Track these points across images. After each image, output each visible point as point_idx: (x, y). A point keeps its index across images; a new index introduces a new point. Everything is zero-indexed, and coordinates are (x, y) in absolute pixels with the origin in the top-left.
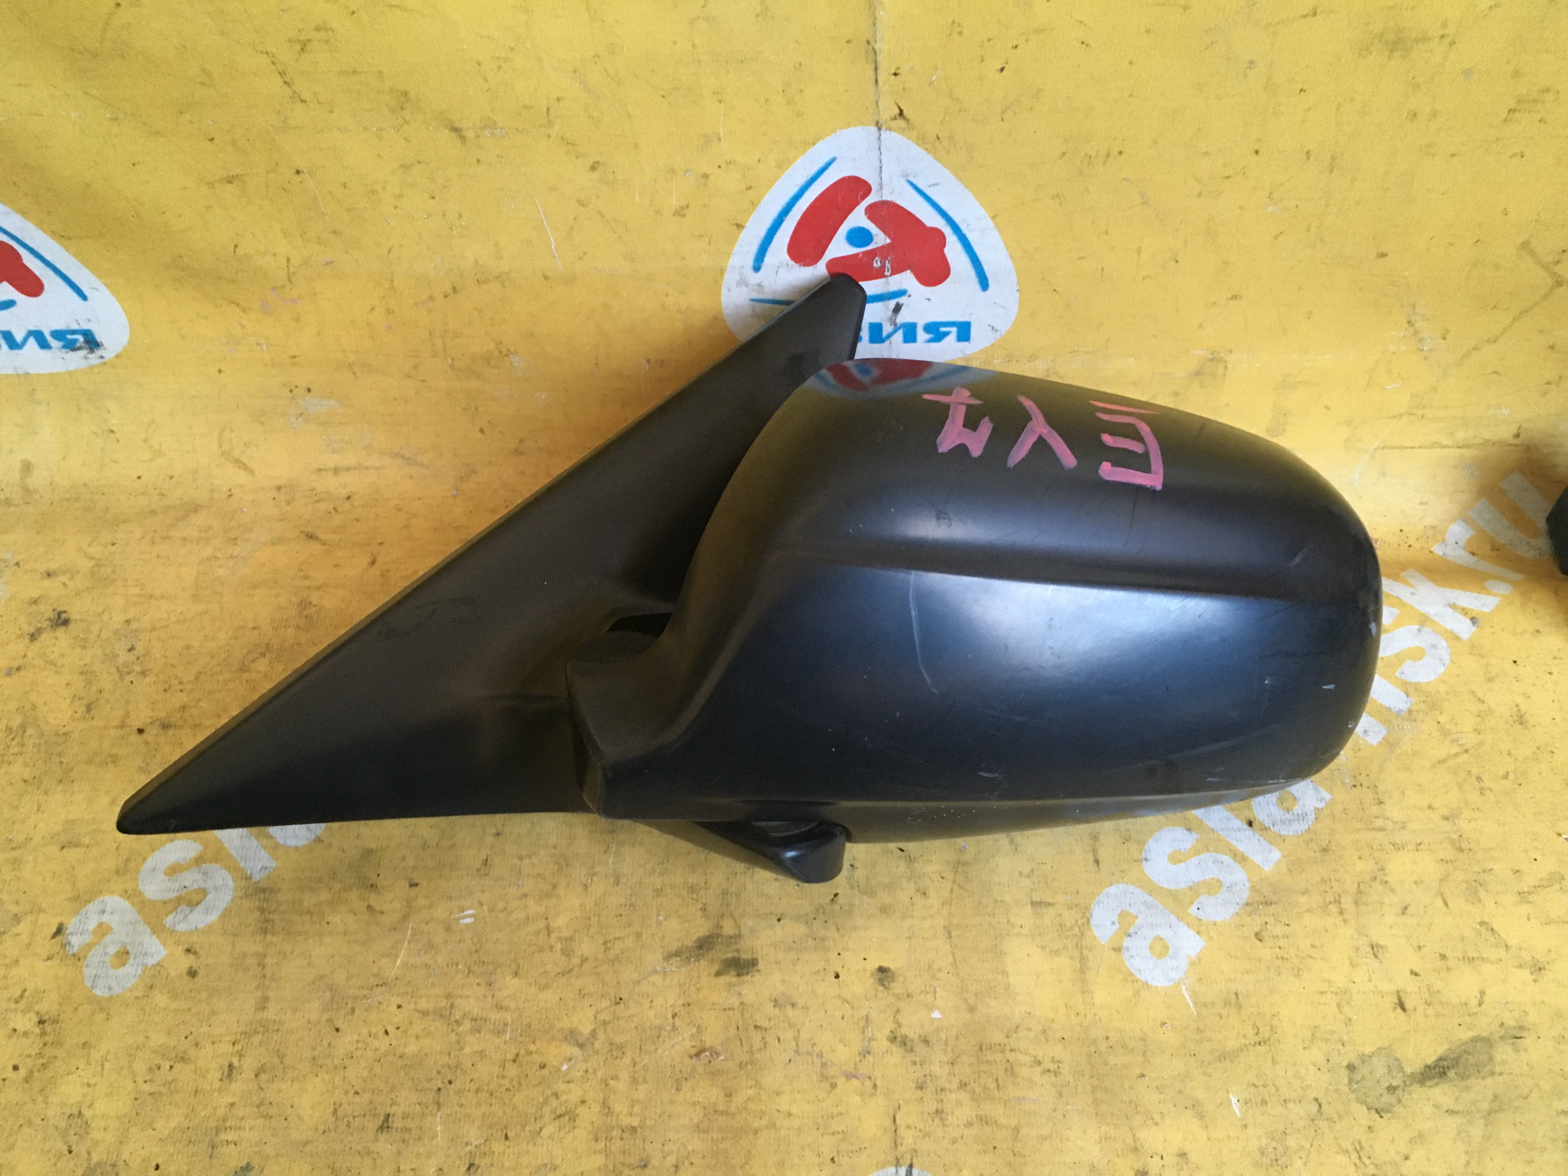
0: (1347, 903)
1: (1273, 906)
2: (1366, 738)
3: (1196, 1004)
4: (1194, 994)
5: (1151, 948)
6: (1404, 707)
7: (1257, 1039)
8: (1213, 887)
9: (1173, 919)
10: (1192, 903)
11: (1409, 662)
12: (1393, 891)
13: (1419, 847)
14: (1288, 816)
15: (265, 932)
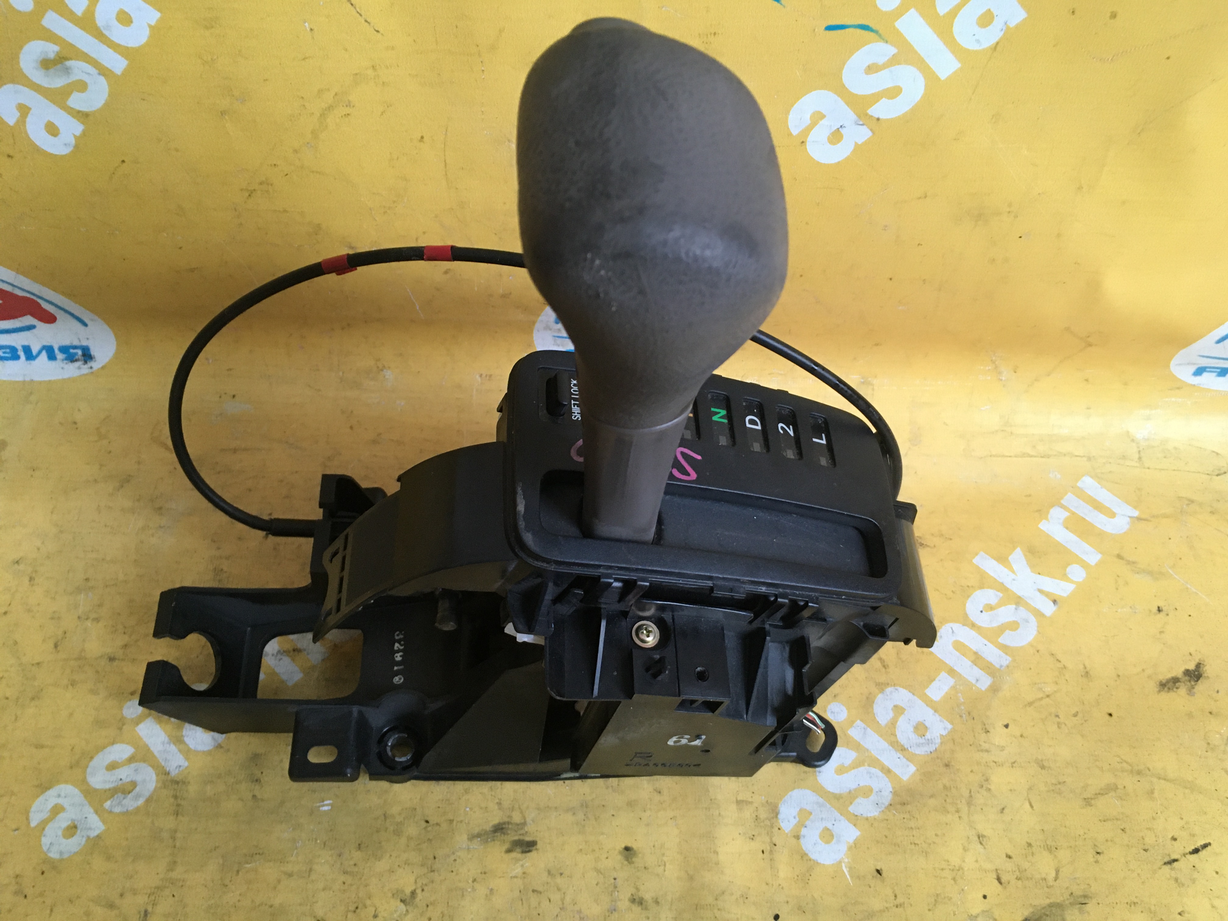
0: (962, 804)
1: (909, 806)
2: (978, 685)
3: (851, 877)
4: (851, 869)
5: (821, 836)
6: (1004, 663)
7: (895, 903)
8: (866, 792)
9: (837, 814)
10: (851, 803)
11: (1007, 631)
12: (994, 796)
13: (1014, 765)
14: (922, 740)
15: (177, 814)
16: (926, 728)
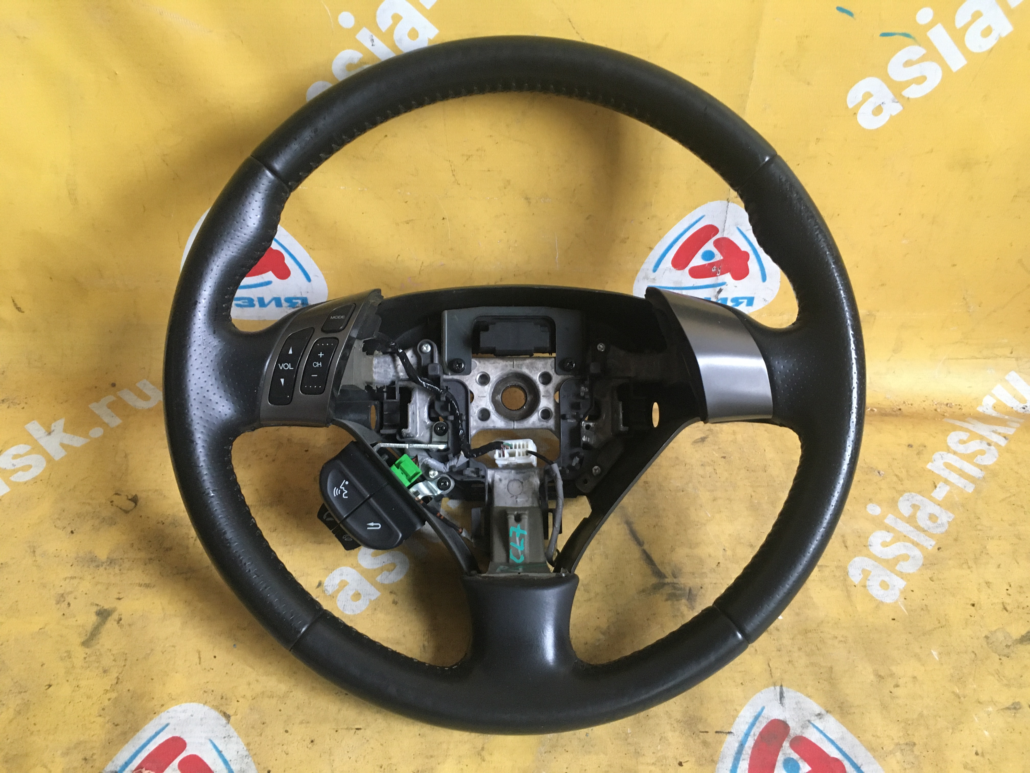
0: (971, 563)
1: (936, 565)
2: (966, 489)
3: (907, 610)
4: (905, 606)
5: (881, 585)
6: (981, 476)
7: (939, 625)
8: (905, 558)
9: (889, 572)
10: (897, 565)
11: (979, 456)
12: (991, 557)
13: (1000, 538)
14: (935, 525)
16: (937, 518)
